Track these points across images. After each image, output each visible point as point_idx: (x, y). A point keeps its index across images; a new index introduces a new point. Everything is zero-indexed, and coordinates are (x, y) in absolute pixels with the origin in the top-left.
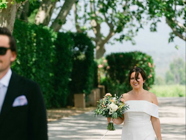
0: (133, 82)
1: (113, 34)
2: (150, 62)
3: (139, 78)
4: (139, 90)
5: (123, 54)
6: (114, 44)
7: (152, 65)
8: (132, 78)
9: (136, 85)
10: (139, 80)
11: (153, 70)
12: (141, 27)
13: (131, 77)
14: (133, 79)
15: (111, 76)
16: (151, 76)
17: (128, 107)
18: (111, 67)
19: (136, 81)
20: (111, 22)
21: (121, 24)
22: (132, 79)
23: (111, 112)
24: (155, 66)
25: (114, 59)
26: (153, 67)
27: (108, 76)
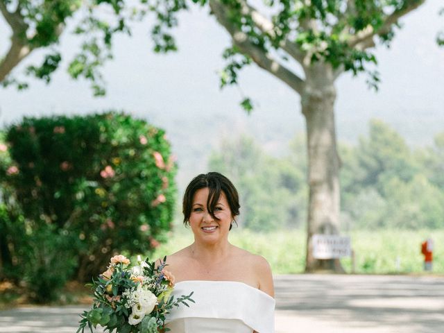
0: (202, 221)
1: (25, 50)
2: (159, 150)
3: (220, 209)
4: (216, 246)
5: (64, 122)
6: (26, 86)
7: (165, 160)
8: (196, 207)
9: (210, 232)
10: (219, 215)
11: (170, 176)
12: (121, 26)
13: (195, 203)
14: (200, 209)
15: (19, 199)
16: (162, 198)
17: (190, 298)
18: (23, 169)
19: (209, 218)
20: (19, 10)
21: (54, 18)
22: (196, 210)
23: (136, 317)
24: (176, 166)
25: (34, 139)
26: (170, 166)
27: (12, 200)
